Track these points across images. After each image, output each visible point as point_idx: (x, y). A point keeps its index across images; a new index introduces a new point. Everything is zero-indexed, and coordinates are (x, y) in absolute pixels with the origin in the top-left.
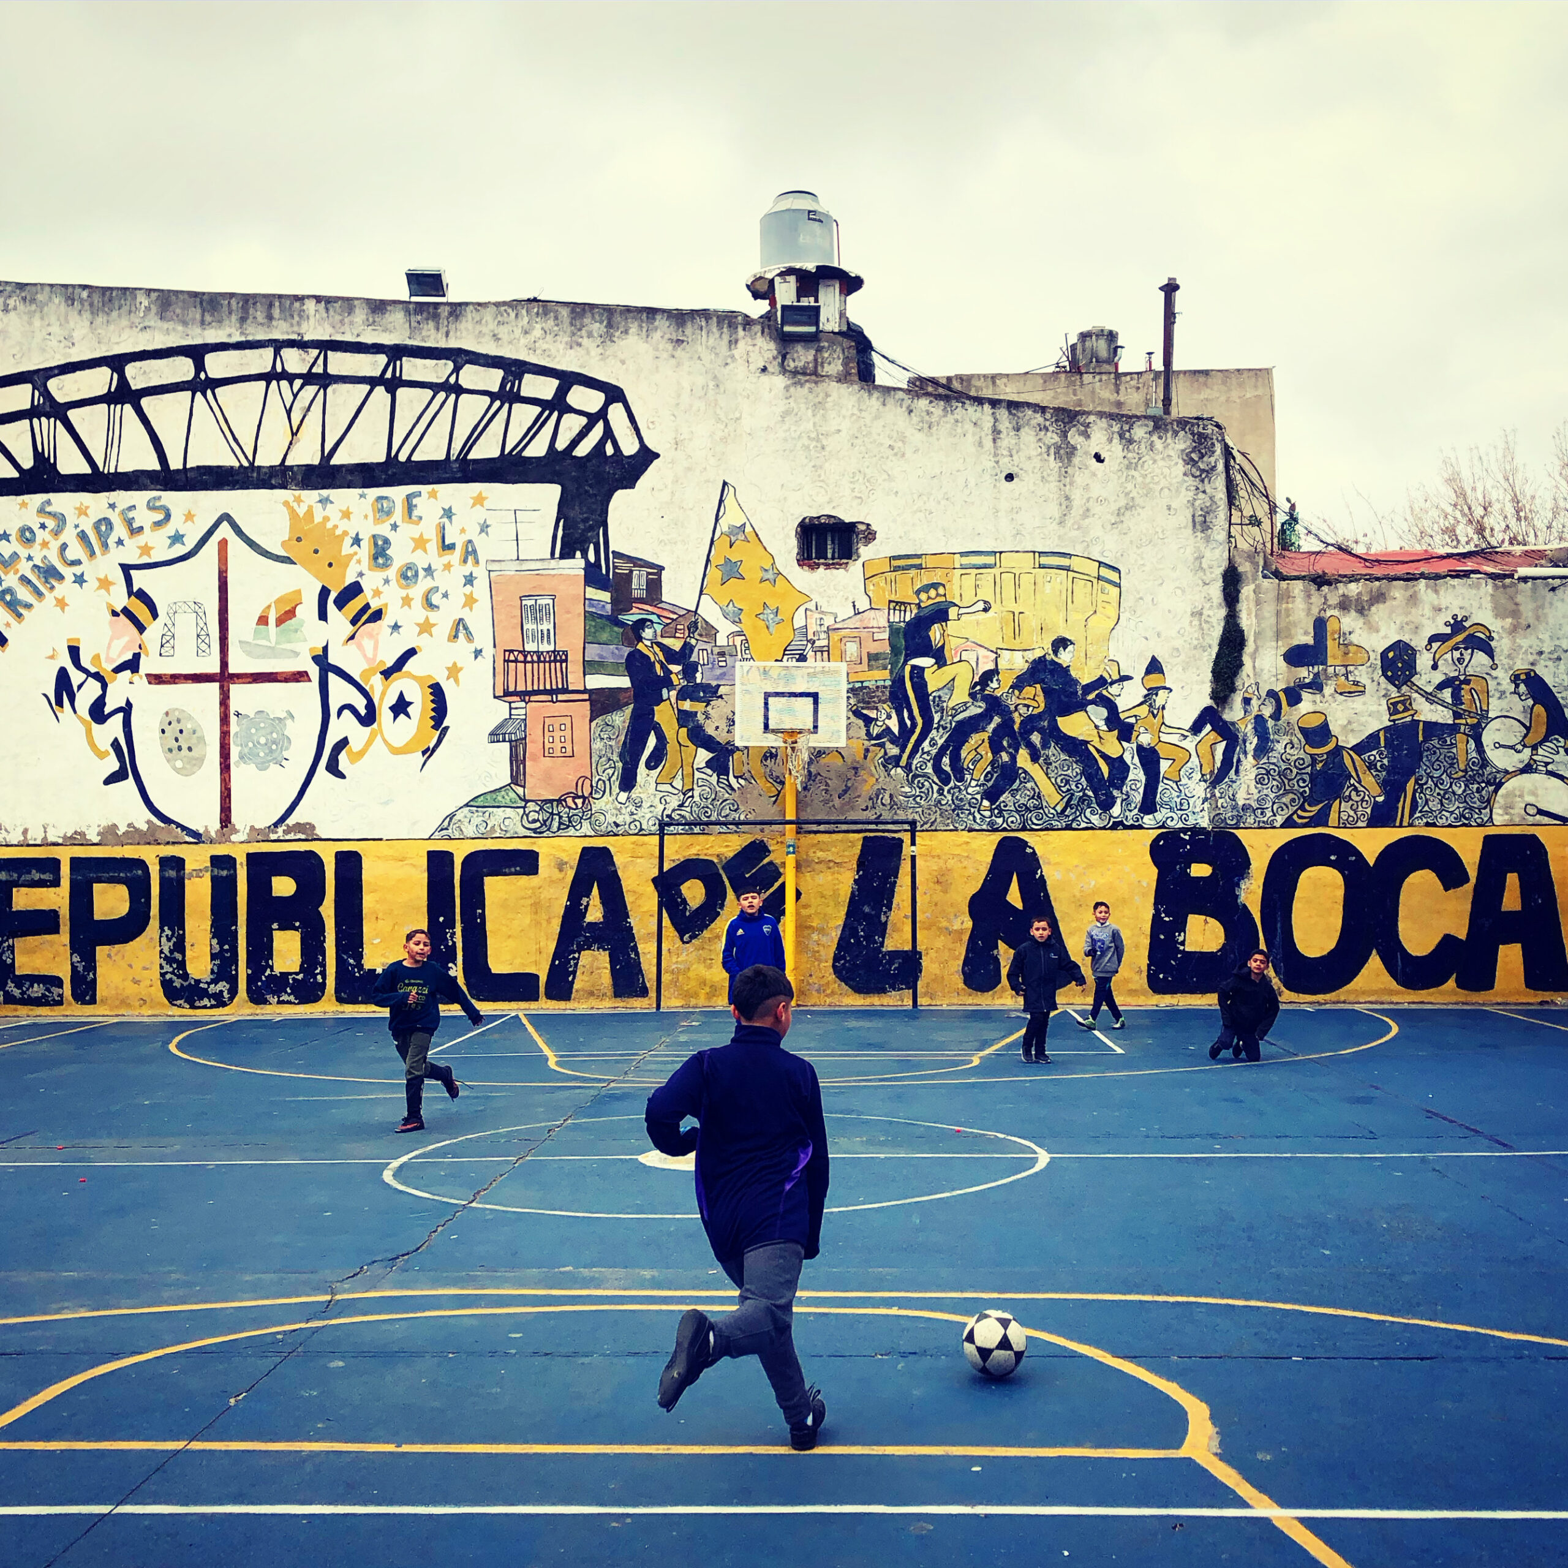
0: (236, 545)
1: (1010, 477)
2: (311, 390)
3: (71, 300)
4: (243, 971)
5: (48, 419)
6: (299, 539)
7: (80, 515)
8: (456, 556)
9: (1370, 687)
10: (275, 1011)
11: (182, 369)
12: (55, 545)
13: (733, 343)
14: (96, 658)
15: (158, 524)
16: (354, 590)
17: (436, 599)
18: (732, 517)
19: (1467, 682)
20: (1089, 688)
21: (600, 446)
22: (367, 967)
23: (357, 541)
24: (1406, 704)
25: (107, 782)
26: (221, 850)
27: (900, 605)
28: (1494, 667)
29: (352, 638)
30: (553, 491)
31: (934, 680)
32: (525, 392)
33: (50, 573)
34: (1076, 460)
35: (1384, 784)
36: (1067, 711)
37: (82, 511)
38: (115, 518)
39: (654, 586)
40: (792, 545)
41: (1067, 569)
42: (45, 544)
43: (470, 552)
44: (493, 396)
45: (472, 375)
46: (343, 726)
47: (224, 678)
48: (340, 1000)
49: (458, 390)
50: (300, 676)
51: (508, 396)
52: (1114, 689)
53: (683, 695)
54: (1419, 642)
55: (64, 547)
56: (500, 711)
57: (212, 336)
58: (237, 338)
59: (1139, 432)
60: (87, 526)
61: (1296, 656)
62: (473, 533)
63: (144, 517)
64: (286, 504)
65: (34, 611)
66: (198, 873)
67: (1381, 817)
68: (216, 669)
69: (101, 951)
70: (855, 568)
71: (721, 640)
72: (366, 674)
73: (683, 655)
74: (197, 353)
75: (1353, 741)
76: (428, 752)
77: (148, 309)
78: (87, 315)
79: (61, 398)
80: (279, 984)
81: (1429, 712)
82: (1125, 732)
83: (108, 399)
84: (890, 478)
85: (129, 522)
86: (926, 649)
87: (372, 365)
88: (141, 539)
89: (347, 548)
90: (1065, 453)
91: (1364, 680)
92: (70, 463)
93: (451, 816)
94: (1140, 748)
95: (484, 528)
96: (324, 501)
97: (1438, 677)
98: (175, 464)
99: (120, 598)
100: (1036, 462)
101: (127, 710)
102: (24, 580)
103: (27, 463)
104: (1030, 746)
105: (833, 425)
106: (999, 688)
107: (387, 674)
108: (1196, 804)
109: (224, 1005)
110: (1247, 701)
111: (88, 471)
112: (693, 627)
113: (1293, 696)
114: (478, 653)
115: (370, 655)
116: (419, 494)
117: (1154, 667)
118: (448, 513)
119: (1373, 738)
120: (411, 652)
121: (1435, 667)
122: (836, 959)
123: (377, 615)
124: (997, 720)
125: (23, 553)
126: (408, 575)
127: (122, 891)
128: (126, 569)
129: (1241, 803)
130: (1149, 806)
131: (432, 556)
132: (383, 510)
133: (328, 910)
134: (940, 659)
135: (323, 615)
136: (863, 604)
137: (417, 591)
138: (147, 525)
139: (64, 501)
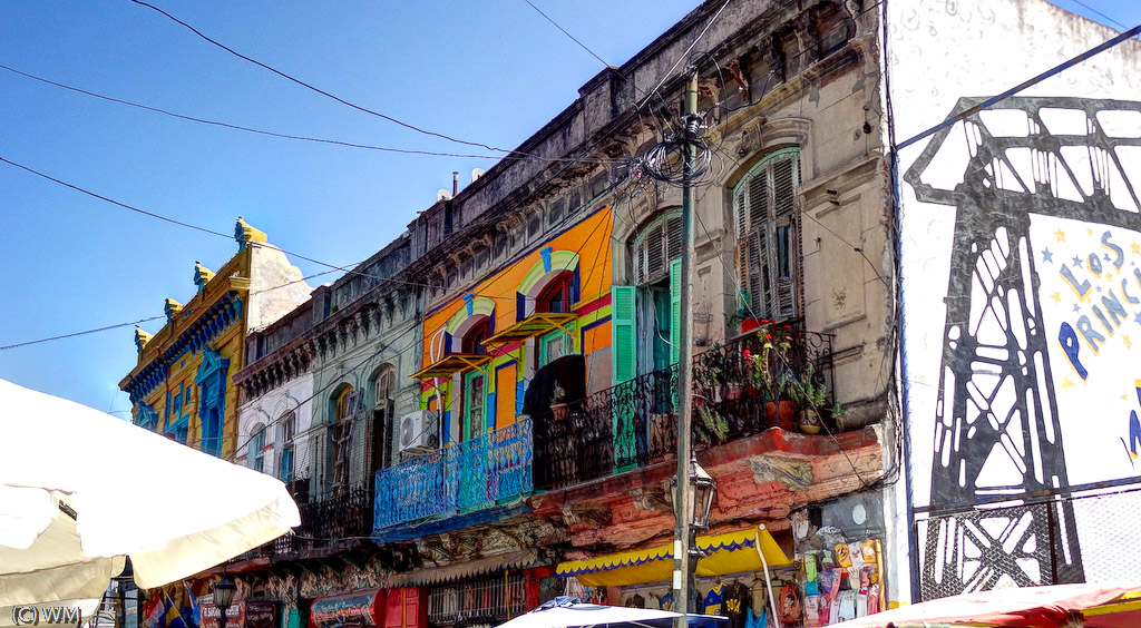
5: (1101, 150)
7: (1134, 252)
12: (1117, 278)
33: (1115, 308)
37: (1135, 249)
42: (1110, 277)
55: (1124, 282)
65: (1107, 344)
79: (1108, 132)
92: (1121, 198)
102: (1096, 310)
103: (1089, 192)
111: (1134, 208)
125: (1094, 281)
139: (1120, 235)
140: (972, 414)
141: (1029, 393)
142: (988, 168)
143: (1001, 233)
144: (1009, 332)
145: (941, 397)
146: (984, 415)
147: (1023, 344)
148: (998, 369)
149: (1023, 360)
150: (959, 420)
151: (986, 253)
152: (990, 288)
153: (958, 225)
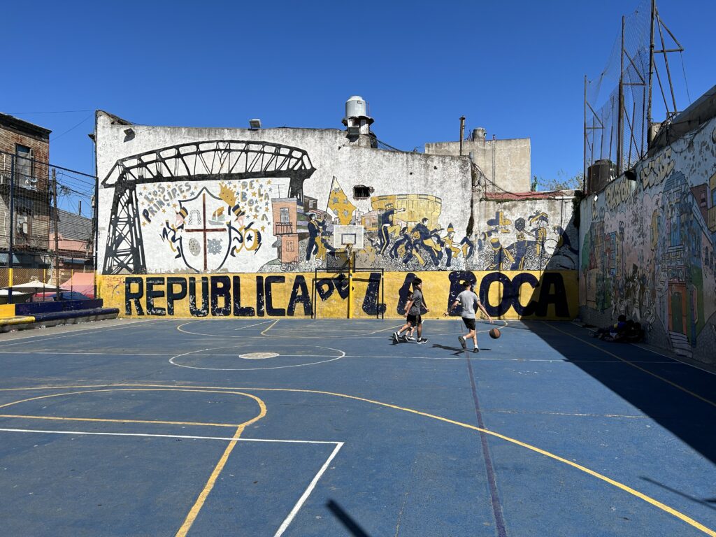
0: (208, 196)
1: (411, 174)
2: (226, 153)
3: (166, 131)
4: (210, 307)
5: (160, 162)
6: (223, 193)
8: (263, 198)
9: (511, 231)
10: (217, 318)
11: (194, 148)
12: (162, 196)
13: (336, 138)
14: (173, 225)
15: (188, 190)
16: (237, 207)
17: (258, 209)
18: (336, 186)
19: (540, 229)
20: (432, 232)
21: (301, 166)
22: (241, 306)
23: (238, 194)
24: (522, 236)
25: (176, 257)
26: (204, 276)
27: (381, 209)
28: (548, 225)
29: (237, 219)
30: (288, 180)
31: (390, 230)
32: (281, 153)
33: (161, 203)
34: (430, 169)
35: (515, 258)
36: (426, 238)
37: (169, 187)
38: (177, 189)
39: (315, 205)
40: (352, 193)
41: (427, 199)
42: (160, 195)
43: (267, 196)
44: (273, 154)
45: (267, 149)
46: (235, 243)
47: (205, 230)
48: (235, 315)
49: (264, 153)
50: (224, 230)
51: (277, 154)
52: (439, 232)
53: (323, 235)
54: (526, 218)
55: (164, 196)
56: (275, 239)
57: (201, 140)
58: (207, 140)
59: (447, 160)
60: (170, 190)
61: (491, 223)
62: (268, 191)
63: (184, 188)
64: (220, 184)
65: (158, 213)
66: (199, 281)
67: (514, 268)
68: (203, 228)
69: (175, 301)
70: (369, 199)
71: (333, 220)
72: (241, 229)
73: (322, 224)
74: (197, 144)
75: (507, 246)
76: (257, 250)
77: (185, 133)
78: (170, 135)
79: (163, 157)
80: (219, 310)
81: (528, 238)
82: (442, 244)
83: (176, 157)
84: (379, 174)
85: (180, 189)
86: (388, 222)
87: (241, 146)
88: (184, 194)
89: (235, 195)
90: (427, 166)
91: (510, 229)
92: (166, 174)
93: (263, 267)
94: (446, 249)
95: (270, 190)
96: (230, 183)
97: (531, 228)
98: (192, 174)
99: (178, 209)
100: (418, 169)
101: (180, 239)
102: (155, 205)
103: (155, 174)
104: (416, 248)
105: (363, 159)
106: (407, 232)
107: (246, 229)
108: (462, 264)
109: (205, 316)
110: (476, 235)
111: (170, 176)
112: (325, 216)
113: (489, 234)
114: (269, 223)
115: (241, 223)
116: (253, 181)
117: (451, 226)
118: (261, 186)
119: (512, 245)
120: (252, 223)
121: (530, 225)
122: (363, 306)
123: (243, 213)
124: (407, 241)
125: (155, 198)
126: (251, 203)
127: (180, 286)
128: (180, 202)
129: (474, 263)
130: (448, 264)
131: (257, 198)
132: (244, 185)
133: (231, 291)
134: (392, 225)
135: (229, 214)
136: (371, 209)
137: (253, 207)
138: (185, 190)
139: (164, 184)
140: (117, 234)
141: (133, 228)
142: (125, 176)
143: (128, 191)
144: (129, 215)
145: (109, 231)
146: (120, 234)
147: (132, 216)
148: (125, 223)
149: (132, 220)
150: (114, 236)
151: (123, 197)
152: (123, 204)
153: (116, 192)
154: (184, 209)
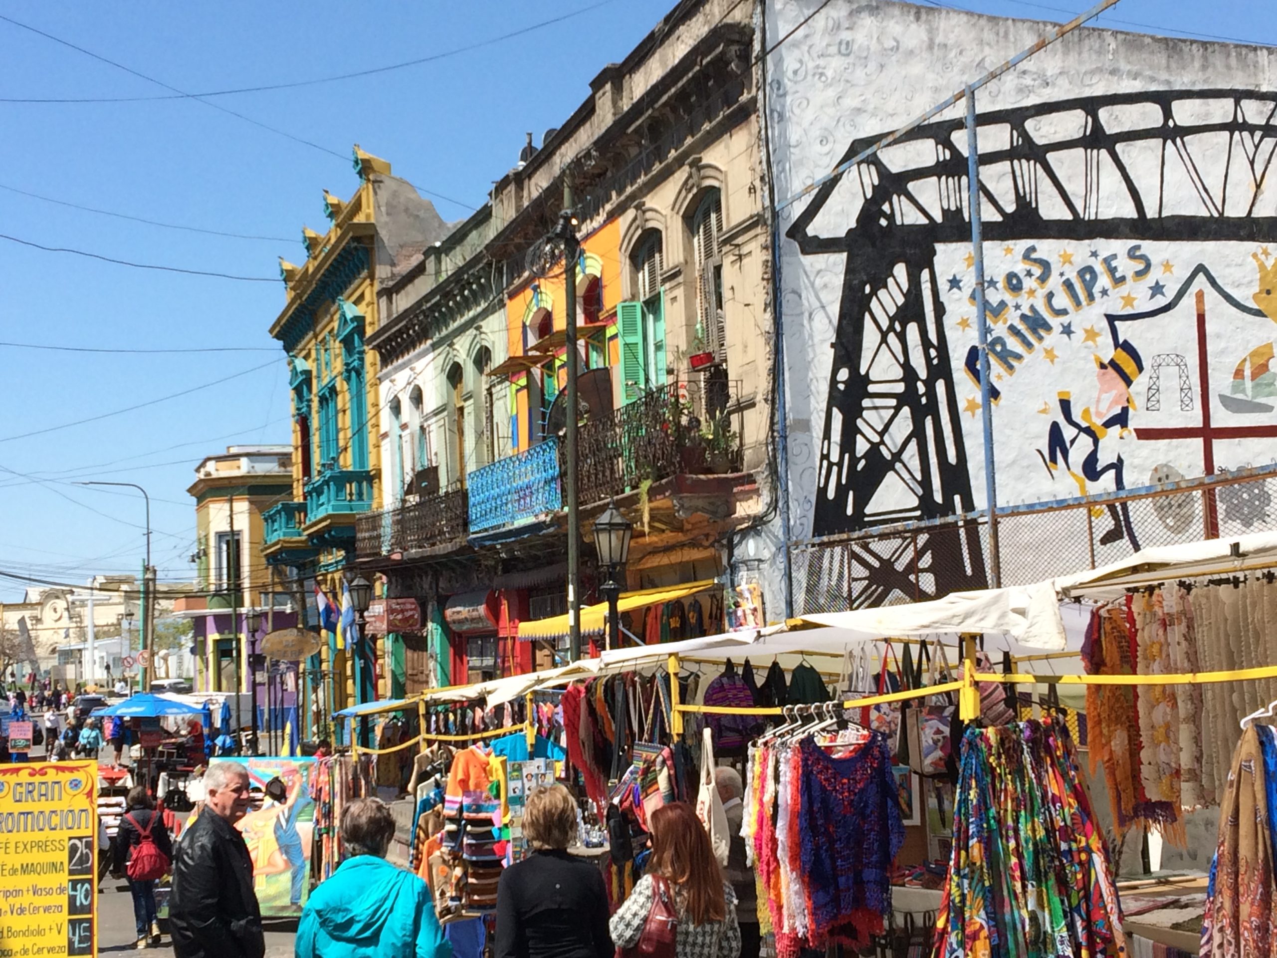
2: (1270, 142)
5: (1028, 161)
6: (1268, 292)
7: (1064, 263)
11: (1154, 115)
12: (1041, 292)
14: (1086, 412)
15: (1140, 274)
25: (1104, 541)
33: (1036, 323)
37: (1066, 258)
38: (1099, 268)
42: (1032, 292)
47: (1207, 433)
50: (1275, 431)
55: (1050, 296)
57: (1177, 83)
58: (1201, 86)
60: (1072, 274)
63: (1126, 266)
64: (1255, 256)
65: (1025, 361)
68: (1198, 423)
74: (1164, 99)
77: (1115, 52)
78: (1059, 55)
79: (1040, 141)
83: (1084, 143)
85: (1112, 271)
88: (1124, 290)
92: (1051, 208)
98: (1151, 213)
99: (1107, 351)
101: (1118, 466)
102: (1012, 329)
103: (1010, 208)
111: (1069, 217)
125: (1011, 301)
128: (1111, 319)
138: (1130, 275)
139: (1046, 248)
140: (862, 447)
141: (929, 422)
142: (886, 207)
143: (900, 270)
144: (906, 366)
145: (827, 435)
146: (875, 448)
147: (923, 374)
148: (893, 402)
149: (921, 388)
150: (847, 456)
151: (882, 293)
152: (885, 324)
153: (849, 271)
154: (1127, 348)
